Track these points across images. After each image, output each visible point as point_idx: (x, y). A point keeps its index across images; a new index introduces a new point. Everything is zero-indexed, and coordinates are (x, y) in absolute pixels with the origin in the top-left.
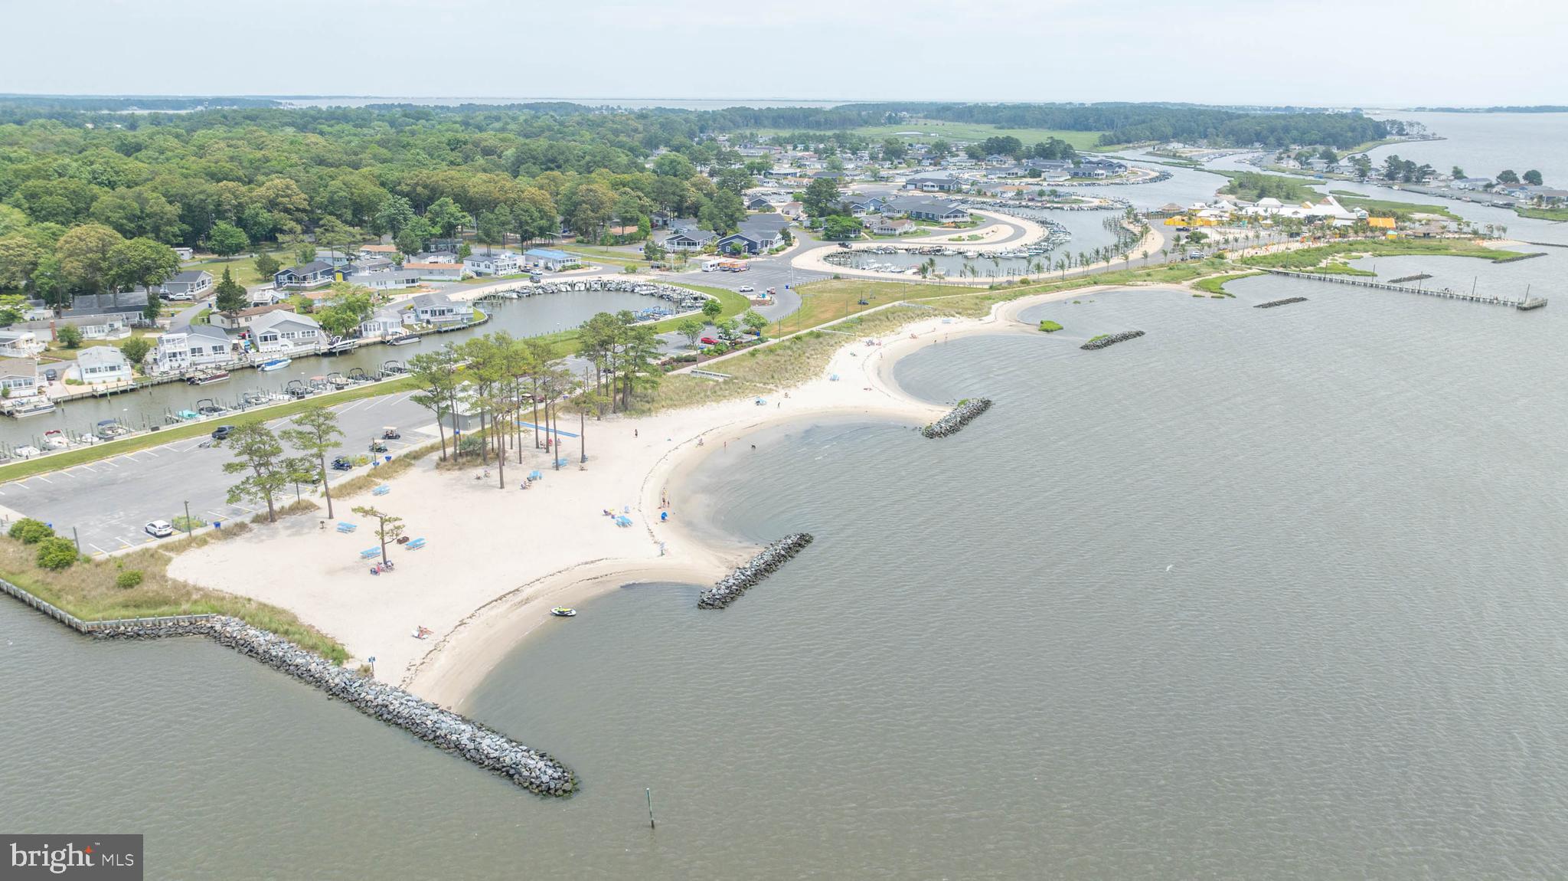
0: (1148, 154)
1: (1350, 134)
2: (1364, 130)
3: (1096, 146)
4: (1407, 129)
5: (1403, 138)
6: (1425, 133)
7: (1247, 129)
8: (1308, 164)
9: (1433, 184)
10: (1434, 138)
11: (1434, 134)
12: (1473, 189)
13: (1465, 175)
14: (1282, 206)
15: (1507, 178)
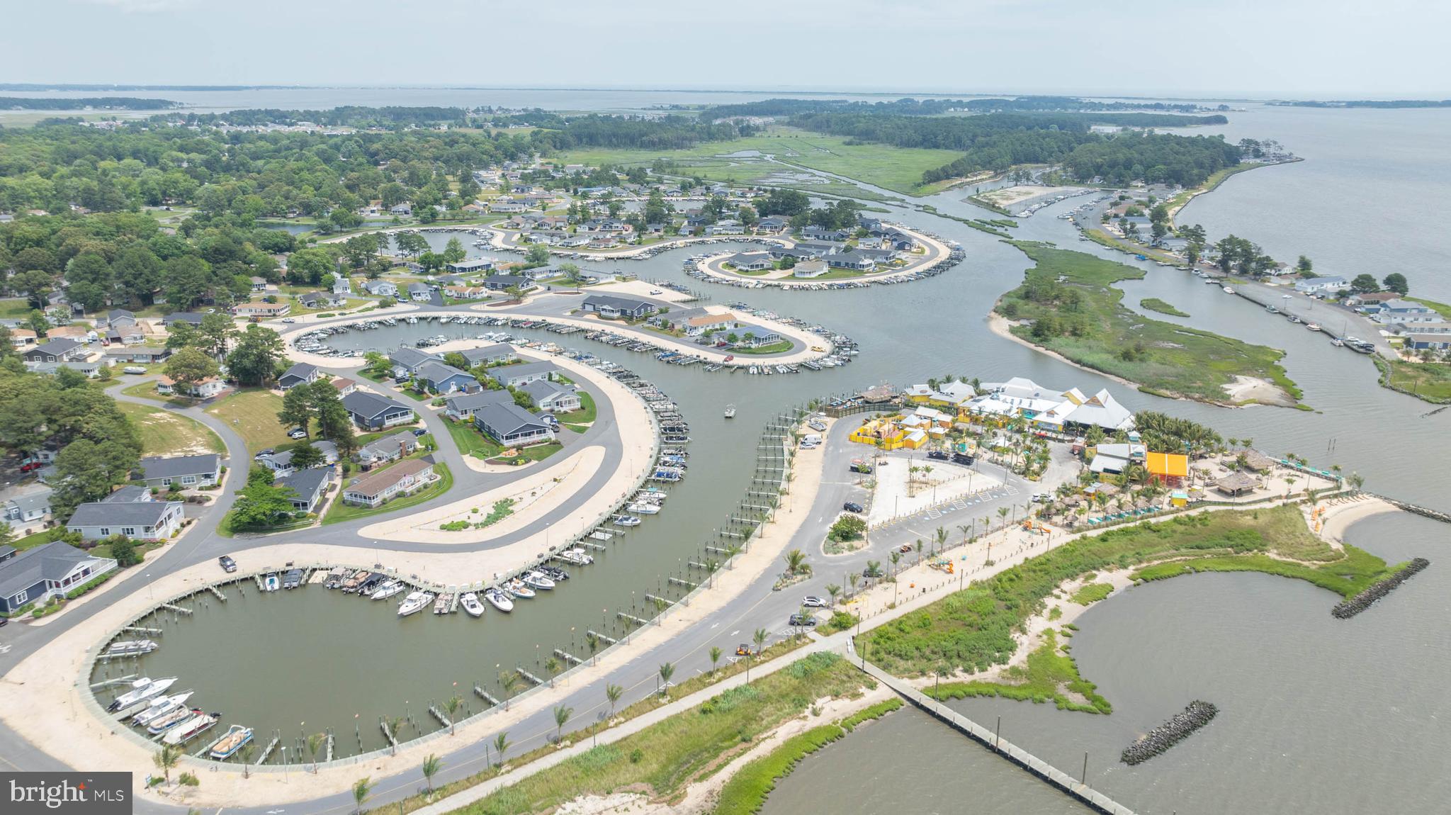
3: (919, 185)
4: (1264, 150)
5: (1258, 161)
6: (1282, 153)
9: (1274, 282)
10: (1291, 159)
12: (1323, 298)
14: (1037, 395)
15: (1364, 284)
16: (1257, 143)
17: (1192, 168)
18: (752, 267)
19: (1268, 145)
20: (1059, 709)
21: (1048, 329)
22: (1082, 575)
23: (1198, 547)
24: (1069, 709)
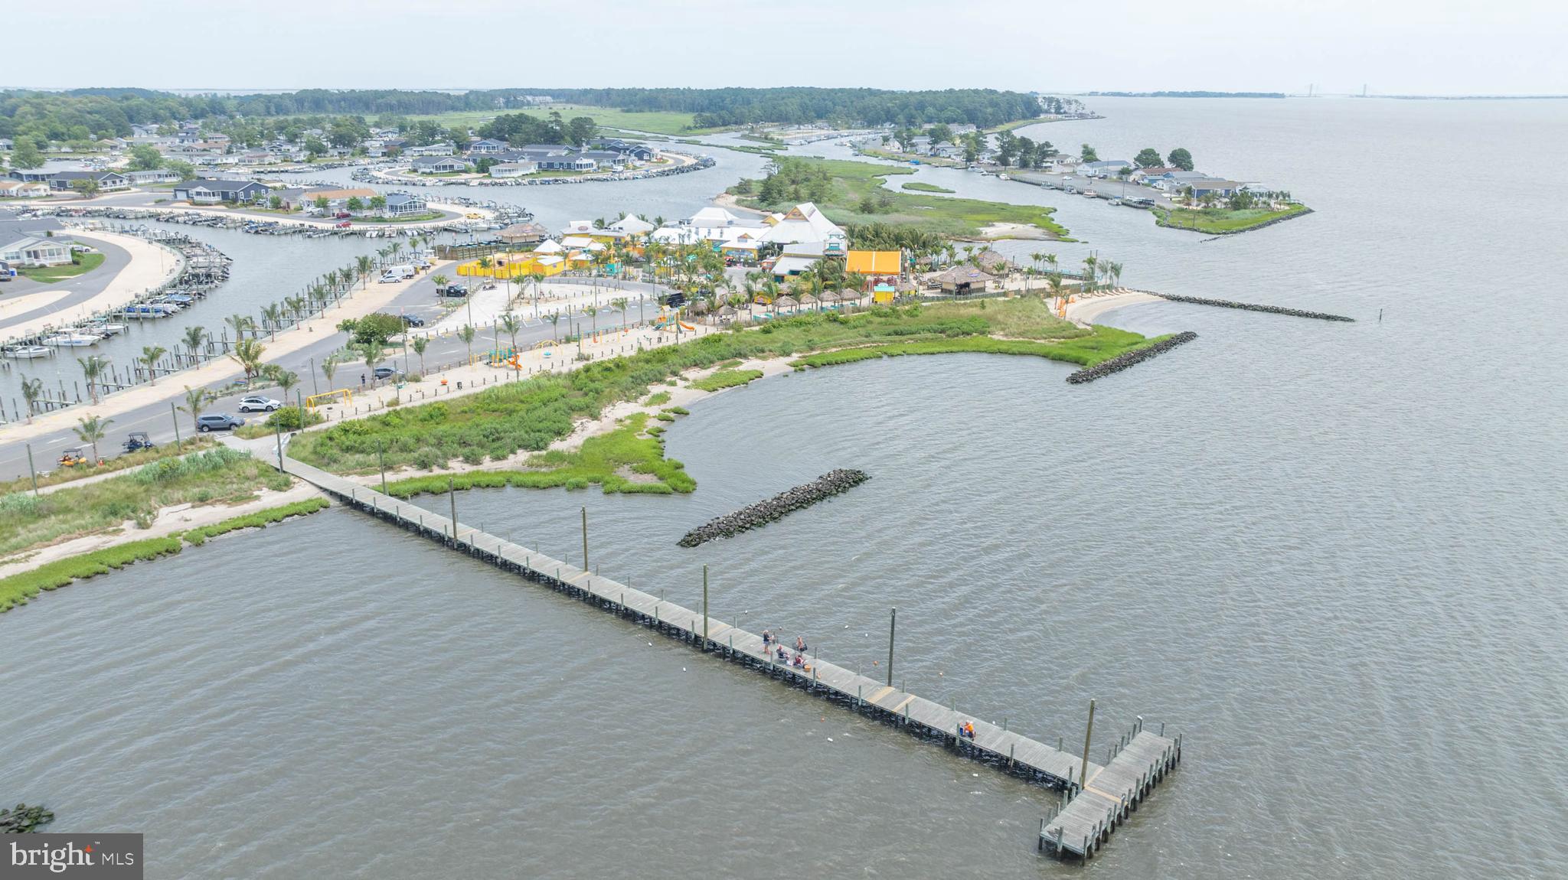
0: (744, 137)
1: (989, 110)
2: (1011, 106)
3: (689, 128)
4: (1065, 107)
5: (1060, 116)
6: (1083, 112)
7: (875, 107)
8: (913, 145)
9: (1055, 171)
10: (1093, 116)
11: (1093, 113)
12: (1105, 177)
13: (1098, 157)
14: (730, 223)
15: (1148, 159)
16: (1058, 101)
17: (986, 107)
18: (437, 168)
19: (1069, 102)
20: (608, 493)
21: (780, 192)
22: (719, 363)
23: (897, 333)
24: (623, 492)
